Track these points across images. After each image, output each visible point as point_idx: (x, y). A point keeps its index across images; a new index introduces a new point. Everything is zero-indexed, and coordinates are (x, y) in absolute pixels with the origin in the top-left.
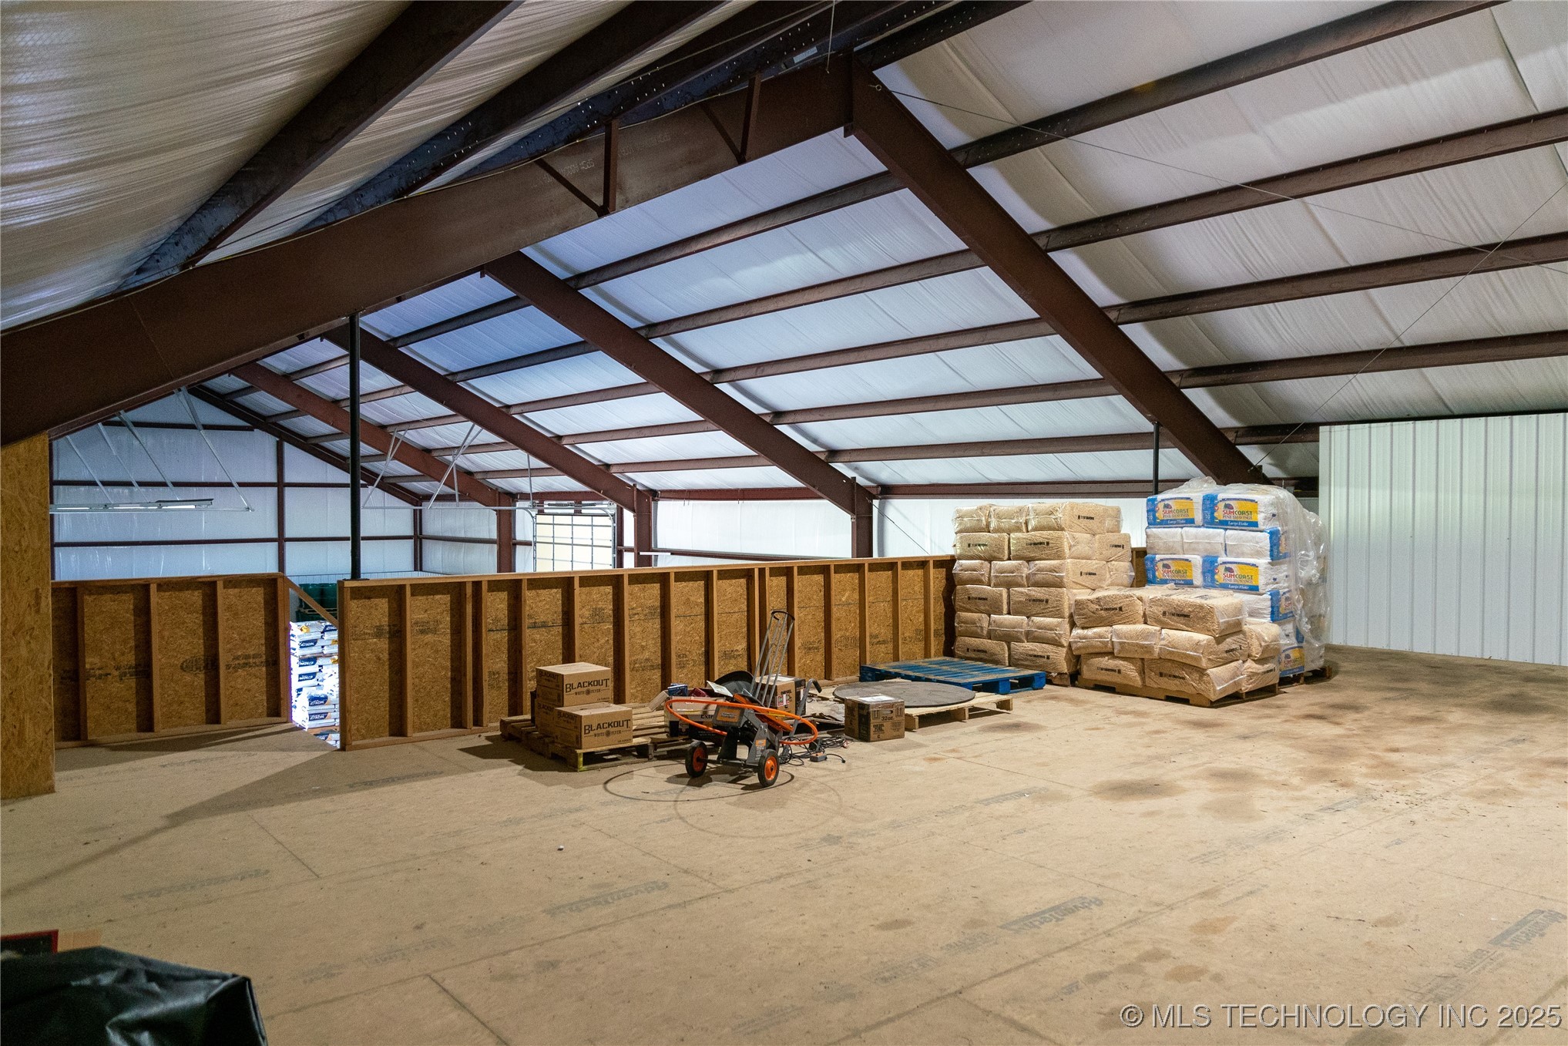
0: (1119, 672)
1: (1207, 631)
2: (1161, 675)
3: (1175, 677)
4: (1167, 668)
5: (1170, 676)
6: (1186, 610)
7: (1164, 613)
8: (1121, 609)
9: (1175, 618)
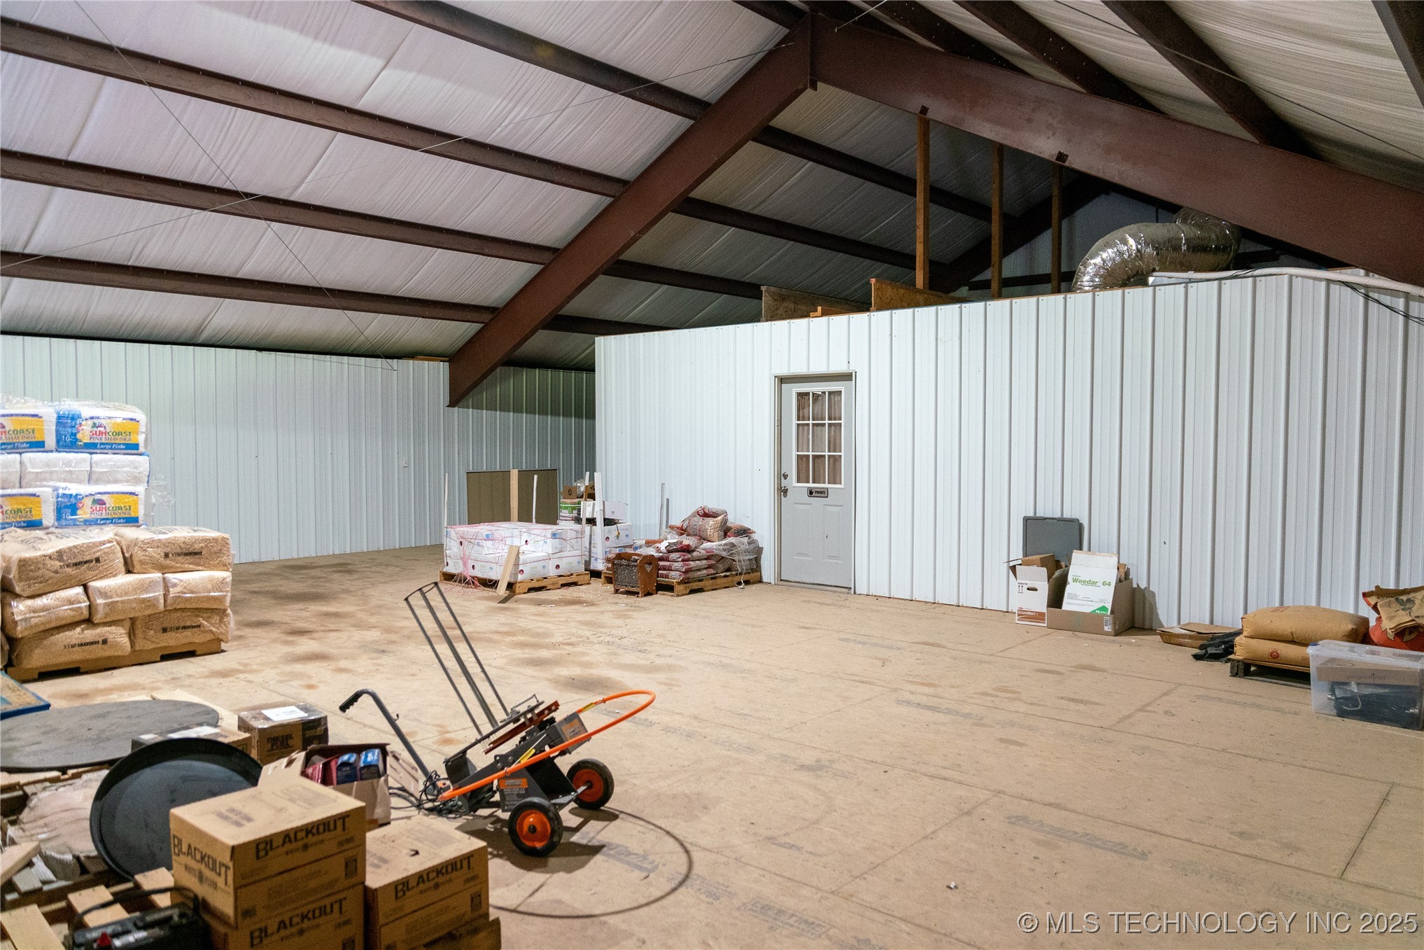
0: (105, 642)
1: (224, 566)
2: (165, 630)
3: (185, 628)
4: (173, 620)
5: (178, 628)
6: (197, 547)
7: (166, 555)
8: (97, 560)
9: (180, 558)
